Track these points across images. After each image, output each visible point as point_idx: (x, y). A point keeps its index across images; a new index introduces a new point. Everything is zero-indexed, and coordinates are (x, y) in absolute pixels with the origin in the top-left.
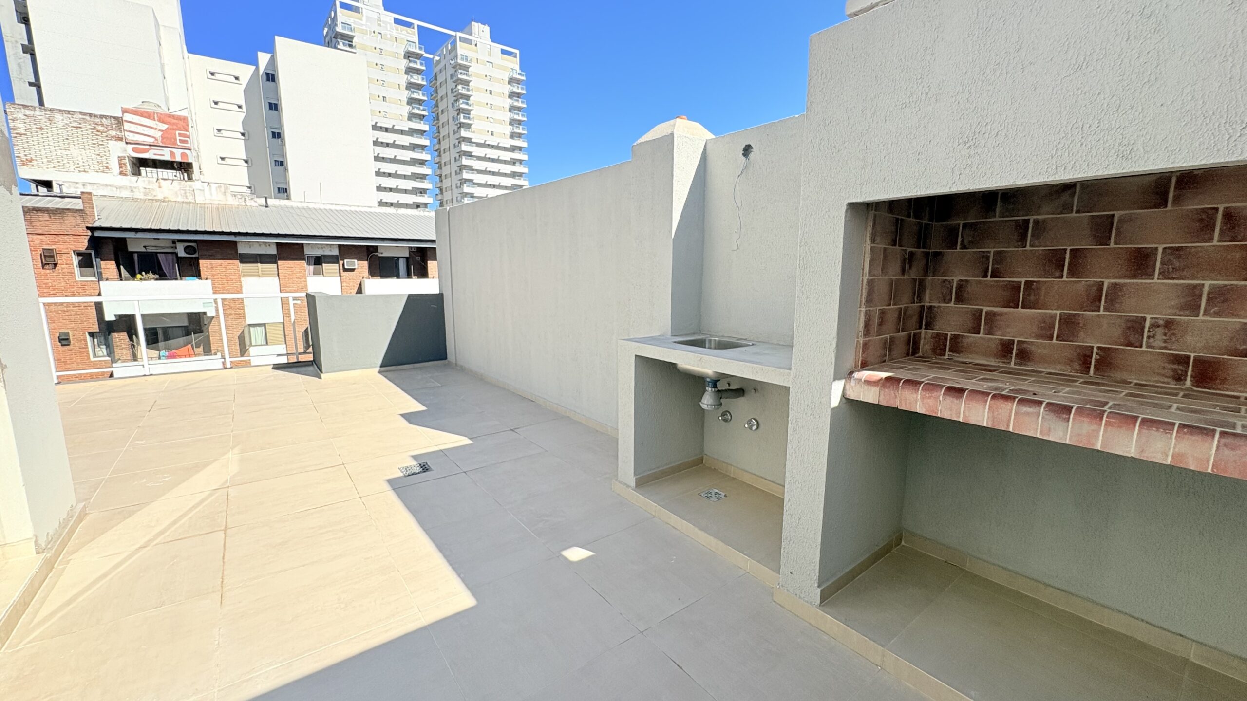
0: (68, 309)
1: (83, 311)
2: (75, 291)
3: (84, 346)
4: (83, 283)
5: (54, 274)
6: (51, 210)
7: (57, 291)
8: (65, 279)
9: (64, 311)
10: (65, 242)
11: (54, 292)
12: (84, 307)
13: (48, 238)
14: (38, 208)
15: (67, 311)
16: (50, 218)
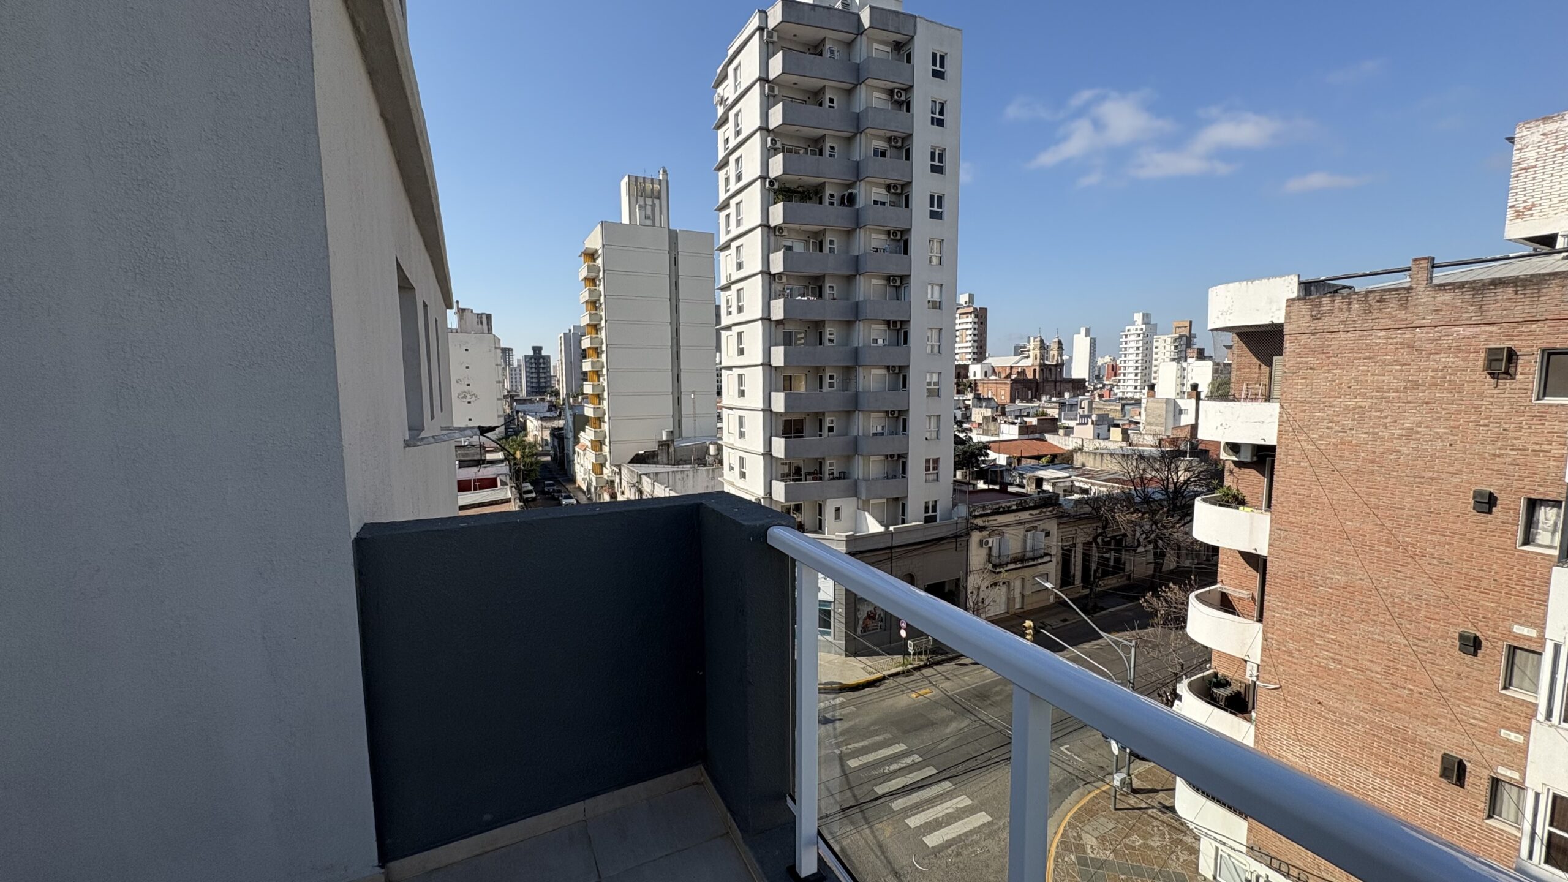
0: (1503, 452)
1: (1529, 458)
2: (1524, 422)
3: (1510, 520)
4: (1543, 409)
5: (1496, 391)
6: (1521, 280)
7: (1492, 420)
8: (1512, 400)
9: (1494, 455)
10: (1531, 333)
11: (1487, 421)
12: (1533, 451)
13: (1502, 330)
14: (1500, 279)
15: (1499, 456)
16: (1516, 294)
